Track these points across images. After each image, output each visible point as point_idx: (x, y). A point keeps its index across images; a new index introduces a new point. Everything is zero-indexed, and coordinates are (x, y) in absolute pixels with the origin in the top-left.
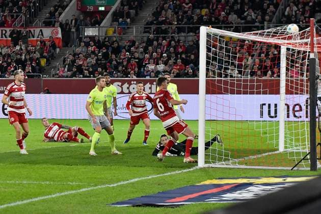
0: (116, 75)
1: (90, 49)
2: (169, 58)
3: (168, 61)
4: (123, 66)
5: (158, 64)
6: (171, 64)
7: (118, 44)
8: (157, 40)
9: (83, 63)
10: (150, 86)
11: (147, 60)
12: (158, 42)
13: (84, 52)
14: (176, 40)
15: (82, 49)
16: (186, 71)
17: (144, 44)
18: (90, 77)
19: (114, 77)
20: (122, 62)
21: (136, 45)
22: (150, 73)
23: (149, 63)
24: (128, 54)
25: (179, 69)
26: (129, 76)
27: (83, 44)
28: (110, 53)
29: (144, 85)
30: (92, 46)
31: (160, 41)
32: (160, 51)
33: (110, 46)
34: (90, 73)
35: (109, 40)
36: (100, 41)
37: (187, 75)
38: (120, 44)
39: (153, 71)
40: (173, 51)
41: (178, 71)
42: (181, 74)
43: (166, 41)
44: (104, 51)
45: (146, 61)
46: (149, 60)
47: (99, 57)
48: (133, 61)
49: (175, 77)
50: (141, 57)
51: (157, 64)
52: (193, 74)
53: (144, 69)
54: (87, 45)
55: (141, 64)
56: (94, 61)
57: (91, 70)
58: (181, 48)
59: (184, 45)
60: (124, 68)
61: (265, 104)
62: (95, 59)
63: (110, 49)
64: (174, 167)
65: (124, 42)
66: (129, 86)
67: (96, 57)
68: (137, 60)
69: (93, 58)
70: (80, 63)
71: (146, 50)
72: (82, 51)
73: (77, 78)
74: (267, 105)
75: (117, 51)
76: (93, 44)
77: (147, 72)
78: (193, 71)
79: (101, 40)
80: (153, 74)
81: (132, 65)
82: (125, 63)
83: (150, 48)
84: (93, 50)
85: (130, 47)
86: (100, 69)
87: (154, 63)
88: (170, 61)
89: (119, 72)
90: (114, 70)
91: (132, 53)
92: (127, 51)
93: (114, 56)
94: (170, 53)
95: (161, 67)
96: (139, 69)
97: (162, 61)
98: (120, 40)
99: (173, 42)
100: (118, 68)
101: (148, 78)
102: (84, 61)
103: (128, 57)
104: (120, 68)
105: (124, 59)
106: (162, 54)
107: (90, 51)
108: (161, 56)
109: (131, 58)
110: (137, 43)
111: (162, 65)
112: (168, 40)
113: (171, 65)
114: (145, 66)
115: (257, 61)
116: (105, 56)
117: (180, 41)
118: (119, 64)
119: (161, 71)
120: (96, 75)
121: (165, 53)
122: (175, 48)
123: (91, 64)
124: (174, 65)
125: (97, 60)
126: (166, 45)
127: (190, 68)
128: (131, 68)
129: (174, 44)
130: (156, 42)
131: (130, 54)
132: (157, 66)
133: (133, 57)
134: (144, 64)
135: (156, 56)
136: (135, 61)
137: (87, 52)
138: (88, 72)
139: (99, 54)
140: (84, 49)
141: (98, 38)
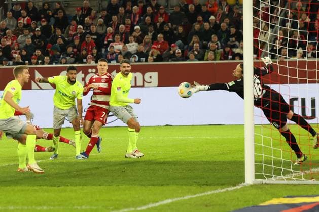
0: (64, 61)
1: (21, 21)
2: (144, 32)
3: (142, 36)
4: (74, 47)
5: (128, 42)
6: (147, 41)
8: (124, 6)
9: (12, 43)
11: (111, 37)
12: (125, 9)
14: (154, 5)
15: (9, 22)
16: (172, 52)
17: (105, 13)
18: (24, 64)
19: (61, 63)
20: (73, 41)
21: (92, 14)
22: (117, 56)
23: (114, 41)
24: (81, 27)
25: (159, 49)
26: (85, 60)
27: (10, 14)
28: (52, 27)
30: (24, 17)
31: (128, 7)
32: (130, 22)
33: (53, 16)
34: (24, 58)
35: (49, 7)
37: (173, 57)
38: (67, 13)
39: (120, 53)
40: (150, 22)
41: (159, 52)
42: (163, 56)
43: (138, 6)
44: (44, 24)
45: (108, 38)
46: (113, 37)
47: (36, 33)
48: (89, 39)
49: (155, 60)
50: (101, 31)
52: (182, 55)
53: (106, 51)
55: (101, 43)
56: (29, 41)
57: (24, 53)
58: (161, 15)
59: (166, 13)
60: (75, 50)
61: (296, 99)
62: (29, 37)
63: (52, 20)
65: (71, 9)
66: (85, 76)
67: (32, 34)
68: (95, 37)
69: (26, 36)
71: (107, 22)
72: (9, 25)
74: (300, 101)
76: (25, 14)
77: (112, 54)
78: (182, 51)
79: (36, 7)
80: (121, 57)
82: (77, 42)
83: (114, 18)
84: (25, 22)
85: (83, 16)
86: (38, 52)
87: (121, 41)
88: (146, 37)
89: (69, 55)
90: (61, 52)
91: (87, 27)
92: (78, 23)
93: (59, 32)
94: (145, 24)
95: (133, 47)
96: (99, 50)
97: (134, 37)
98: (67, 7)
99: (149, 9)
100: (67, 50)
101: (113, 63)
102: (13, 40)
103: (81, 33)
104: (70, 50)
105: (74, 35)
106: (133, 26)
107: (22, 25)
108: (132, 30)
110: (93, 12)
111: (134, 43)
112: (141, 5)
113: (147, 43)
114: (107, 45)
117: (160, 6)
118: (67, 44)
119: (133, 52)
120: (33, 61)
121: (137, 25)
122: (152, 16)
123: (25, 44)
124: (152, 43)
125: (33, 38)
126: (138, 13)
127: (178, 47)
128: (86, 49)
129: (152, 11)
130: (123, 9)
131: (83, 27)
132: (127, 44)
133: (88, 31)
134: (106, 42)
135: (124, 30)
136: (92, 38)
137: (17, 26)
138: (20, 56)
139: (37, 29)
140: (13, 22)
141: (32, 5)
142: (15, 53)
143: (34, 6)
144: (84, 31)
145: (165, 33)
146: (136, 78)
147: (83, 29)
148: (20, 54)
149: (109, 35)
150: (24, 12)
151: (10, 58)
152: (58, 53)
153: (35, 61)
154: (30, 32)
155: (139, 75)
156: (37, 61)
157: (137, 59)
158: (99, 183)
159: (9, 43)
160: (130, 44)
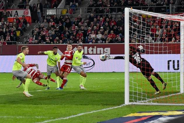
0: (68, 42)
1: (50, 24)
3: (104, 31)
4: (73, 36)
6: (106, 33)
7: (70, 20)
8: (97, 17)
9: (46, 34)
11: (90, 31)
12: (97, 19)
13: (47, 26)
14: (110, 17)
15: (45, 24)
16: (117, 39)
17: (88, 21)
20: (73, 33)
21: (82, 21)
22: (92, 40)
23: (91, 34)
24: (77, 27)
25: (111, 37)
26: (78, 42)
27: (45, 20)
28: (64, 27)
30: (52, 22)
31: (98, 18)
32: (99, 25)
33: (65, 22)
34: (51, 41)
35: (63, 18)
36: (57, 18)
37: (117, 41)
38: (71, 20)
39: (94, 39)
40: (107, 25)
41: (111, 39)
42: (113, 41)
43: (103, 18)
44: (60, 25)
45: (89, 32)
46: (91, 32)
47: (57, 29)
49: (109, 42)
50: (86, 29)
51: (97, 34)
53: (88, 38)
54: (48, 21)
55: (85, 34)
56: (53, 33)
57: (51, 38)
58: (113, 22)
59: (115, 21)
60: (74, 37)
61: (171, 61)
62: (54, 31)
63: (64, 24)
64: (108, 105)
65: (73, 19)
67: (55, 30)
68: (83, 32)
69: (52, 31)
70: (44, 34)
71: (89, 25)
72: (45, 26)
73: (42, 44)
76: (52, 21)
77: (90, 39)
78: (122, 39)
80: (94, 41)
81: (79, 35)
82: (75, 34)
83: (92, 23)
84: (52, 24)
85: (78, 22)
86: (57, 38)
87: (94, 33)
89: (71, 40)
90: (67, 38)
91: (79, 27)
92: (76, 25)
93: (67, 29)
94: (106, 26)
95: (100, 36)
96: (85, 37)
97: (100, 32)
98: (71, 18)
99: (107, 19)
100: (70, 37)
101: (91, 43)
104: (71, 37)
105: (74, 31)
106: (100, 27)
107: (51, 26)
108: (100, 29)
109: (79, 30)
111: (100, 34)
112: (104, 17)
113: (106, 35)
114: (88, 35)
115: (165, 31)
117: (112, 18)
118: (70, 34)
119: (100, 39)
120: (55, 42)
121: (102, 26)
122: (108, 22)
123: (51, 34)
124: (108, 35)
125: (55, 32)
126: (103, 21)
127: (119, 37)
128: (78, 37)
129: (109, 20)
130: (96, 19)
131: (78, 27)
132: (97, 35)
133: (80, 29)
134: (88, 34)
135: (96, 28)
136: (81, 32)
137: (49, 26)
138: (49, 40)
139: (57, 28)
140: (47, 24)
141: (55, 17)
142: (47, 38)
143: (56, 17)
144: (78, 29)
145: (114, 30)
146: (100, 50)
147: (78, 28)
148: (49, 39)
149: (89, 31)
150: (52, 20)
151: (45, 41)
152: (66, 38)
153: (56, 42)
154: (54, 29)
155: (102, 49)
156: (57, 42)
157: (101, 42)
159: (45, 34)
160: (98, 35)
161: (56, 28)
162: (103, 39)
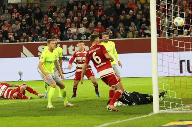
0: (40, 39)
1: (14, 16)
2: (89, 21)
4: (47, 31)
6: (91, 26)
7: (40, 10)
8: (77, 5)
9: (8, 29)
10: (73, 48)
11: (69, 24)
13: (9, 19)
14: (95, 4)
15: (6, 16)
17: (65, 10)
18: (16, 42)
19: (39, 41)
20: (46, 27)
21: (57, 10)
22: (73, 36)
23: (71, 27)
24: (51, 18)
27: (6, 11)
28: (33, 19)
29: (68, 47)
30: (15, 13)
31: (80, 6)
32: (80, 15)
33: (33, 12)
34: (16, 38)
35: (31, 7)
36: (23, 8)
38: (42, 10)
39: (75, 34)
40: (93, 15)
43: (85, 5)
44: (28, 17)
45: (67, 25)
46: (71, 25)
47: (23, 23)
48: (56, 26)
50: (63, 21)
51: (79, 27)
52: (113, 35)
53: (66, 33)
54: (11, 12)
55: (63, 28)
56: (18, 27)
57: (16, 35)
58: (100, 11)
59: (102, 9)
60: (47, 33)
61: (184, 61)
62: (19, 25)
63: (33, 15)
65: (44, 8)
68: (59, 24)
69: (17, 24)
70: (6, 29)
71: (67, 15)
72: (6, 18)
73: (4, 44)
74: (186, 61)
75: (40, 16)
77: (70, 35)
78: (113, 33)
79: (23, 6)
80: (75, 37)
81: (55, 29)
82: (48, 28)
83: (71, 13)
84: (16, 16)
85: (52, 12)
86: (25, 34)
87: (75, 27)
88: (90, 24)
89: (43, 36)
91: (54, 18)
92: (49, 16)
93: (37, 22)
94: (90, 16)
95: (82, 30)
96: (62, 32)
97: (83, 24)
98: (42, 6)
99: (92, 7)
100: (42, 32)
101: (71, 40)
102: (9, 27)
103: (51, 22)
104: (44, 32)
105: (47, 24)
106: (82, 17)
107: (15, 18)
108: (82, 20)
109: (54, 23)
110: (58, 9)
111: (83, 28)
112: (87, 4)
113: (91, 28)
114: (67, 29)
116: (29, 21)
117: (99, 5)
118: (42, 29)
119: (83, 34)
120: (21, 40)
121: (85, 17)
122: (94, 11)
123: (16, 29)
124: (95, 28)
125: (21, 26)
126: (86, 9)
127: (110, 30)
128: (54, 32)
129: (94, 8)
130: (76, 7)
131: (52, 19)
132: (79, 29)
133: (55, 21)
134: (66, 28)
135: (77, 20)
136: (57, 26)
137: (11, 19)
139: (23, 20)
140: (8, 16)
141: (20, 6)
142: (11, 34)
143: (21, 6)
144: (52, 21)
145: (102, 21)
147: (52, 20)
149: (68, 23)
150: (15, 10)
152: (37, 35)
153: (23, 40)
154: (19, 22)
155: (87, 47)
156: (24, 40)
157: (85, 38)
158: (64, 114)
160: (81, 28)
161: (21, 21)
162: (87, 35)
